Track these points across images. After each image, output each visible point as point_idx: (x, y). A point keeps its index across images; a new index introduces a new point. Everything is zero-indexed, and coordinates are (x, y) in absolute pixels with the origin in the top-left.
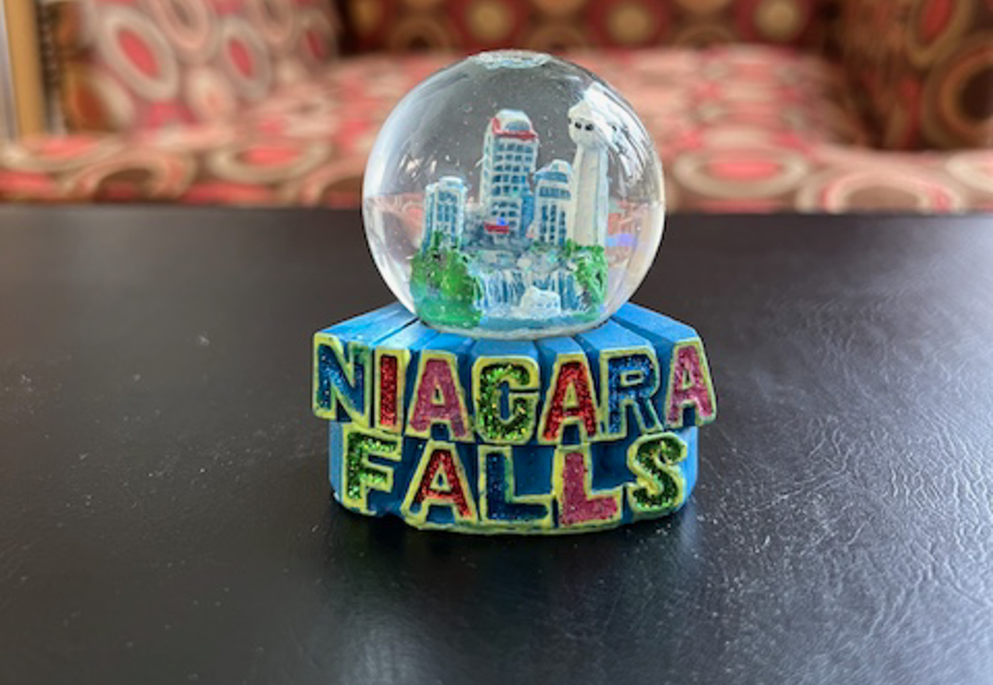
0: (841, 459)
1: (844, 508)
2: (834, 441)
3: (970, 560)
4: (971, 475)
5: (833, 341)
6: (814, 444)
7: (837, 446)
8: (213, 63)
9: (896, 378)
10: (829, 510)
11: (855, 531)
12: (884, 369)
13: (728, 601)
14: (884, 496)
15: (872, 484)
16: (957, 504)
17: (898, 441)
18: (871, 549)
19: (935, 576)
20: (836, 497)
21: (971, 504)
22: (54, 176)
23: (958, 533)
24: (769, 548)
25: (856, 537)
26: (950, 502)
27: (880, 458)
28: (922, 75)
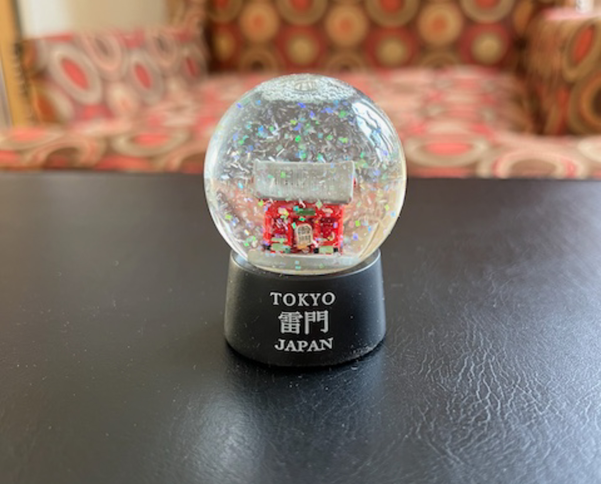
3: (450, 421)
4: (478, 359)
8: (124, 80)
14: (412, 373)
15: (407, 365)
16: (459, 381)
19: (421, 432)
21: (469, 380)
22: (19, 152)
23: (450, 402)
26: (455, 379)
27: (422, 346)
28: (570, 86)
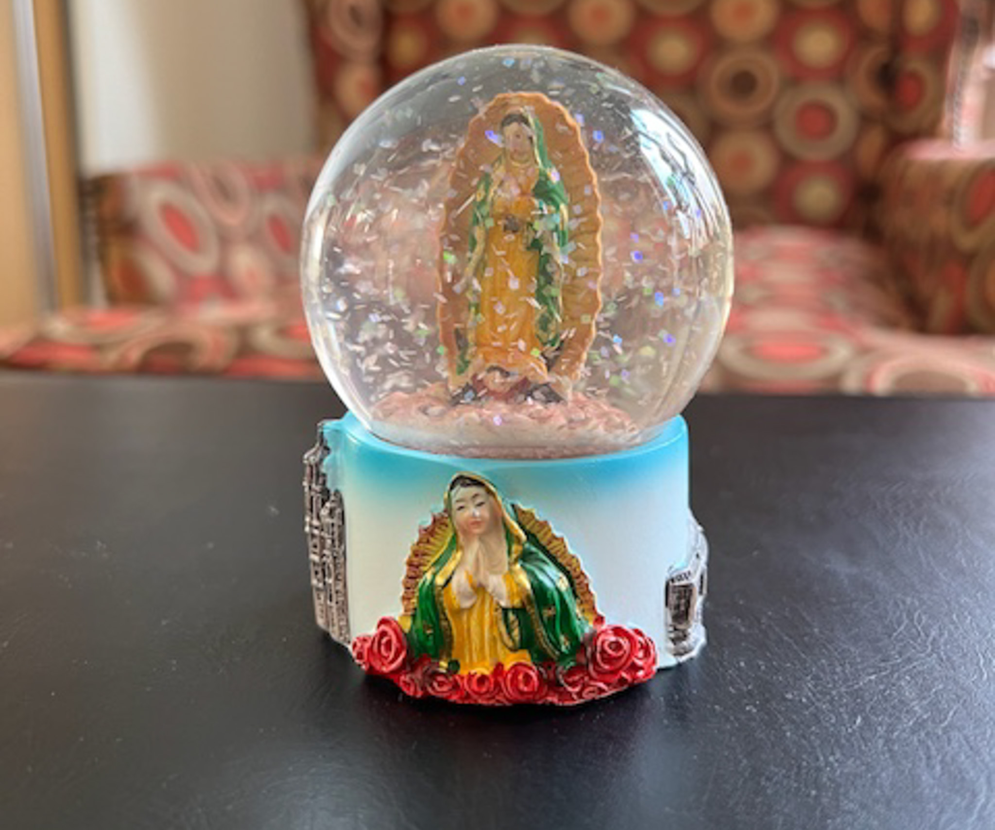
0: (925, 642)
1: (934, 690)
2: (916, 623)
5: (905, 523)
6: (896, 627)
7: (919, 628)
8: (253, 239)
9: (973, 562)
10: (918, 692)
11: (948, 713)
12: (960, 553)
13: (825, 779)
14: (973, 679)
15: (960, 667)
17: (982, 625)
18: (965, 732)
20: (924, 679)
22: (97, 348)
24: (861, 728)
25: (949, 719)
27: (966, 642)
28: (968, 259)
